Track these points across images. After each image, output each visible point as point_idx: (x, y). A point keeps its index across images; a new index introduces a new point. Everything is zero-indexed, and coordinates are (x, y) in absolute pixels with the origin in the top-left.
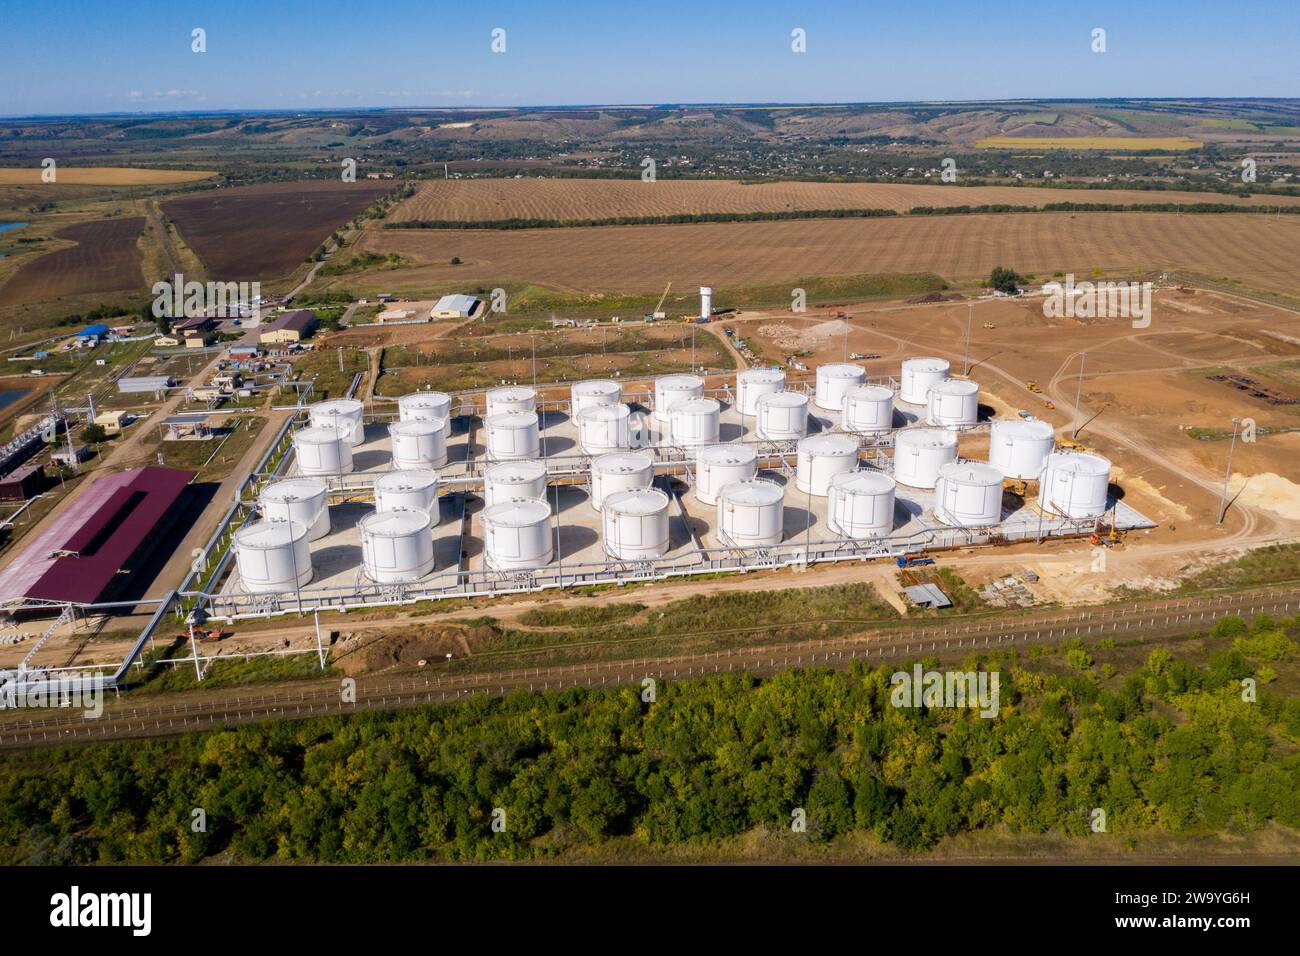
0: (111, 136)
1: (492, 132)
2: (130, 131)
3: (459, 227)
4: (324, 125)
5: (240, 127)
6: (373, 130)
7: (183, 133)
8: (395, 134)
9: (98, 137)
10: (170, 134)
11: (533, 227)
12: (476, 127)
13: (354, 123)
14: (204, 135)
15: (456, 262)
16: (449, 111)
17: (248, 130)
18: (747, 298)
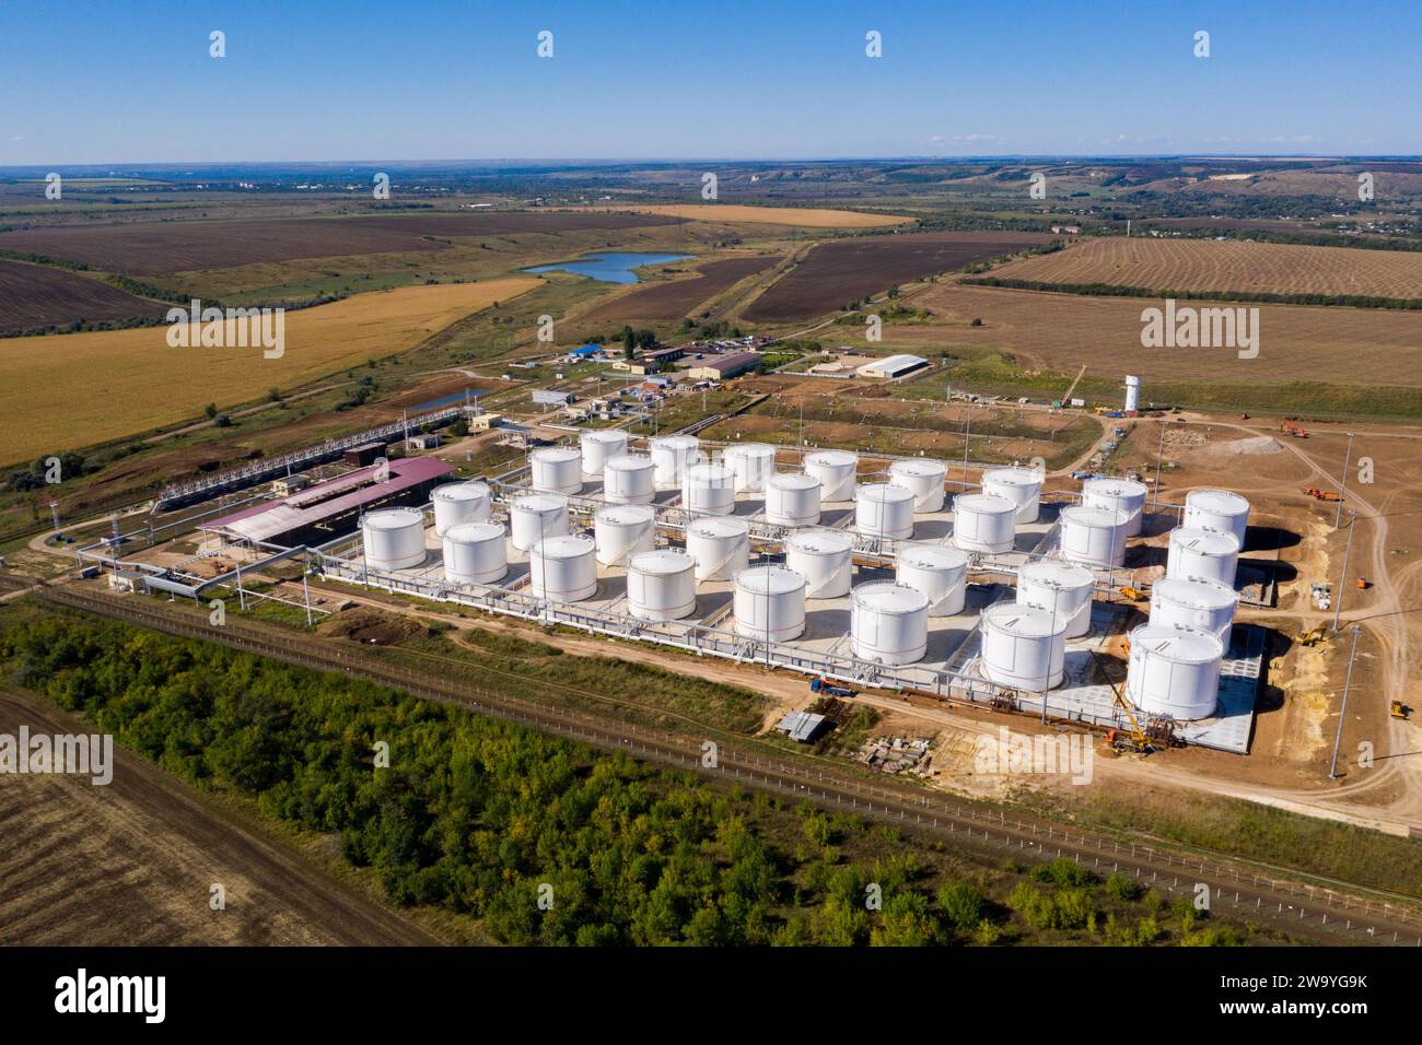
0: (874, 179)
1: (1273, 186)
2: (891, 176)
3: (1034, 288)
4: (1081, 174)
5: (996, 174)
6: (1133, 180)
7: (941, 178)
8: (1154, 186)
9: (861, 181)
10: (927, 179)
11: (1116, 295)
12: (1255, 180)
13: (1110, 172)
14: (958, 181)
15: (978, 323)
16: (1256, 160)
17: (1002, 178)
18: (1210, 398)
